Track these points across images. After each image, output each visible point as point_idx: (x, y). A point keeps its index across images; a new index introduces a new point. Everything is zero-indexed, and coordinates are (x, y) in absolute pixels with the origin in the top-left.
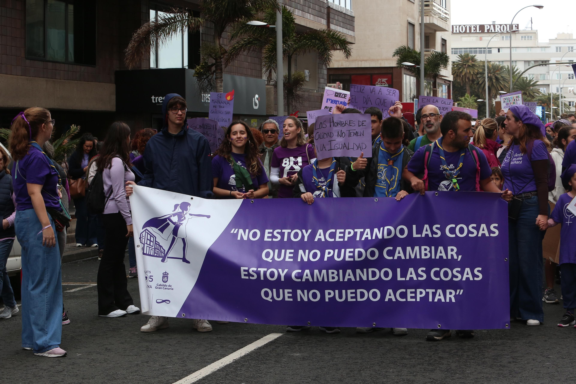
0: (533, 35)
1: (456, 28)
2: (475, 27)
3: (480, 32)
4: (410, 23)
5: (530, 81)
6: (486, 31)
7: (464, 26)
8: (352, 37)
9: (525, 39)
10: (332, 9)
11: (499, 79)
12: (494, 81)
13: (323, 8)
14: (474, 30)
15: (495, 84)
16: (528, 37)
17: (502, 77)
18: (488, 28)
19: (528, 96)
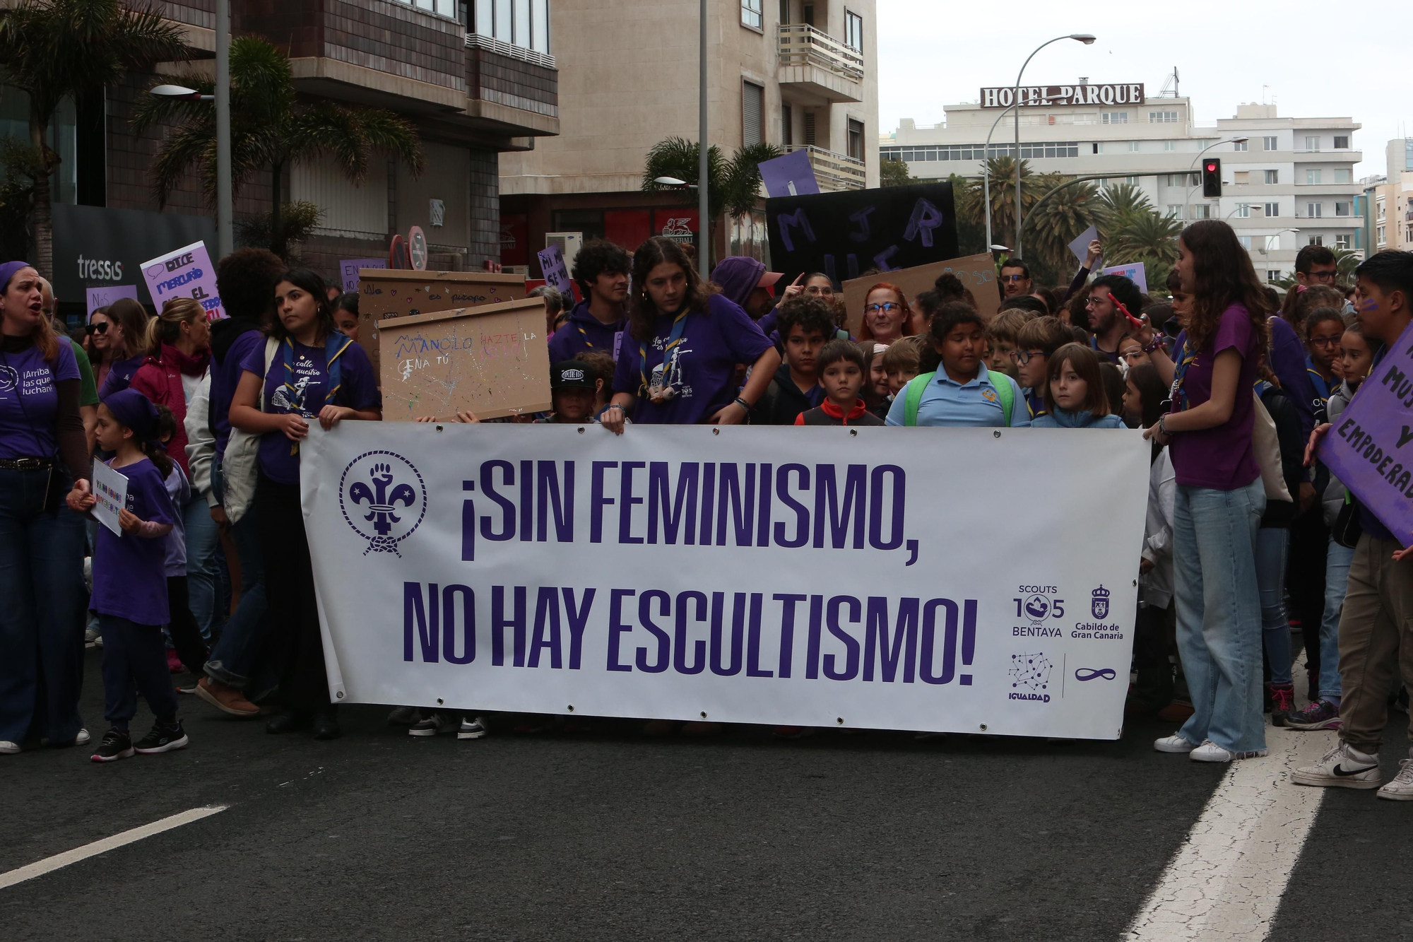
0: (1178, 111)
1: (991, 95)
2: (1038, 92)
3: (1050, 104)
4: (748, 84)
5: (1167, 221)
6: (1063, 102)
7: (1012, 89)
8: (548, 119)
9: (1160, 121)
10: (486, 53)
11: (1085, 219)
12: (1072, 222)
13: (453, 51)
14: (1035, 101)
15: (1073, 231)
16: (1167, 115)
17: (1091, 212)
18: (1070, 94)
19: (1160, 260)
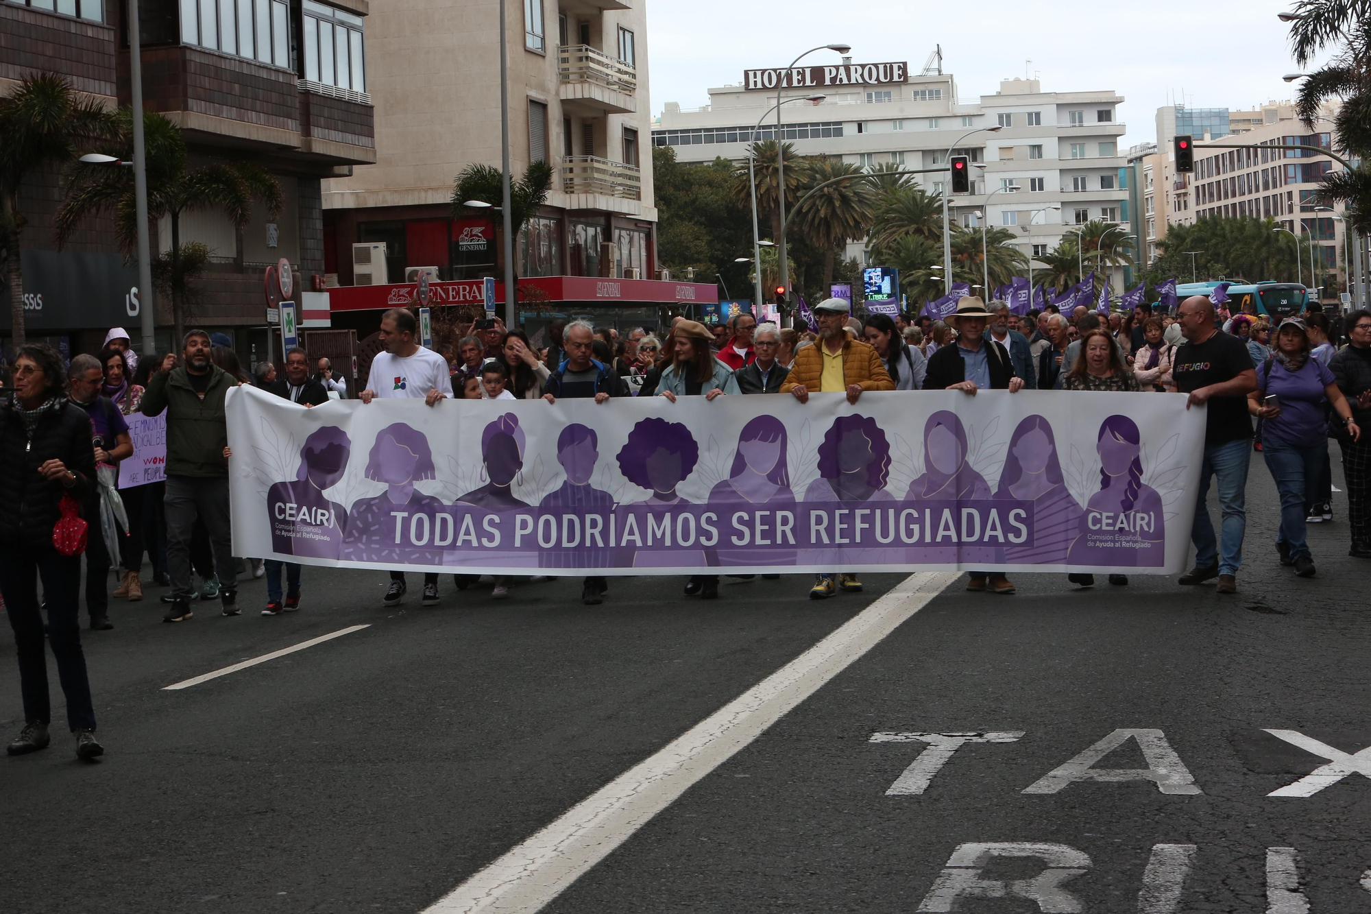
0: (942, 88)
1: (755, 77)
2: (802, 73)
3: (814, 84)
4: (532, 102)
6: (828, 82)
9: (923, 99)
11: (850, 200)
12: (837, 204)
14: (799, 82)
15: (839, 212)
16: (931, 92)
17: (857, 194)
18: (834, 73)
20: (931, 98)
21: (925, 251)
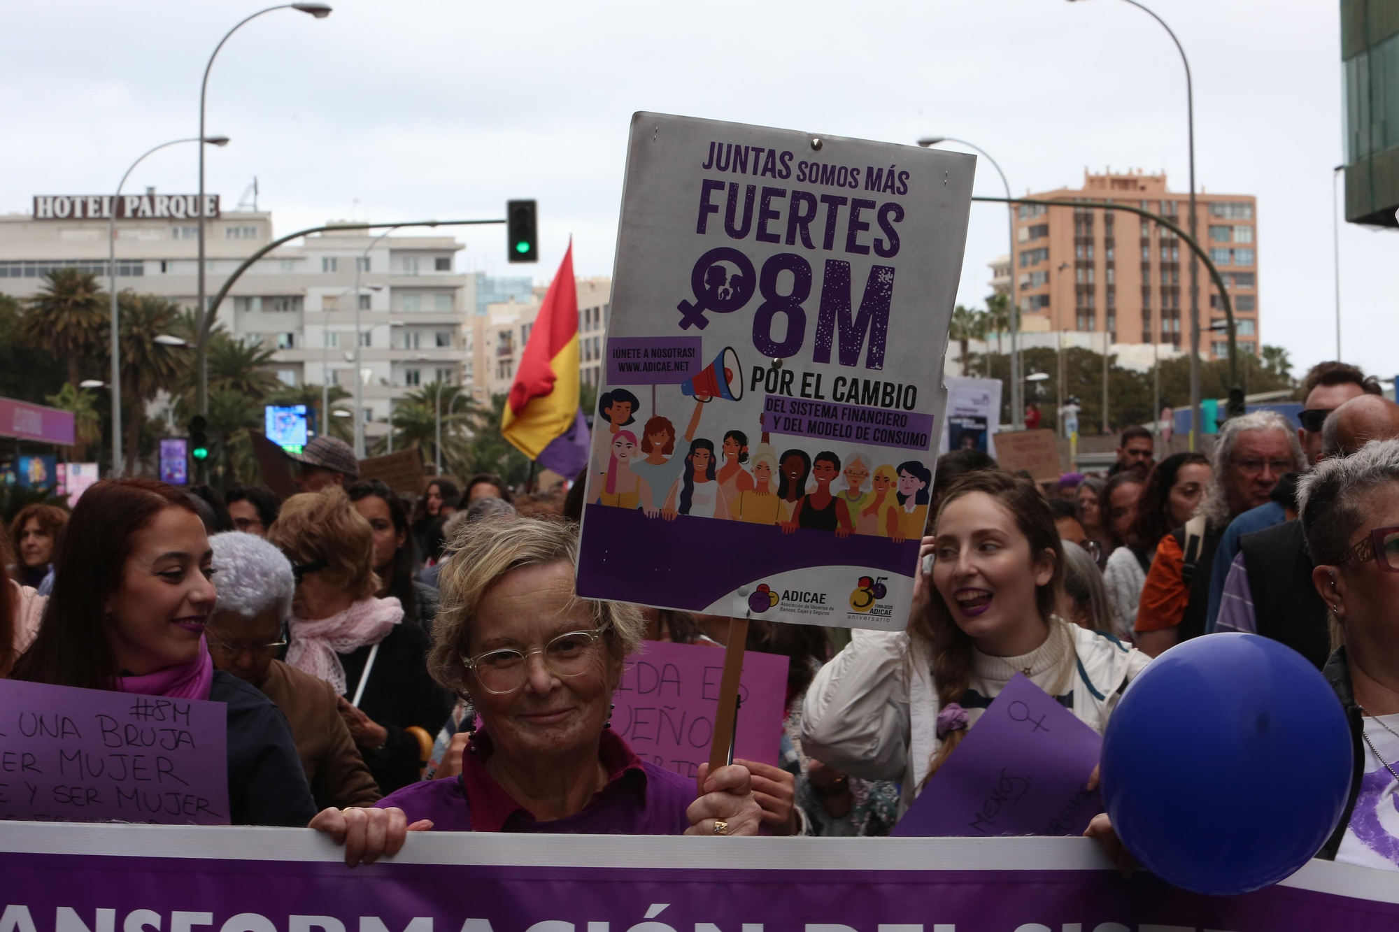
0: (259, 227)
1: (45, 204)
2: (99, 202)
3: (113, 215)
7: (68, 198)
9: (237, 236)
14: (96, 211)
16: (246, 230)
18: (136, 205)
20: (246, 237)
21: (242, 410)
